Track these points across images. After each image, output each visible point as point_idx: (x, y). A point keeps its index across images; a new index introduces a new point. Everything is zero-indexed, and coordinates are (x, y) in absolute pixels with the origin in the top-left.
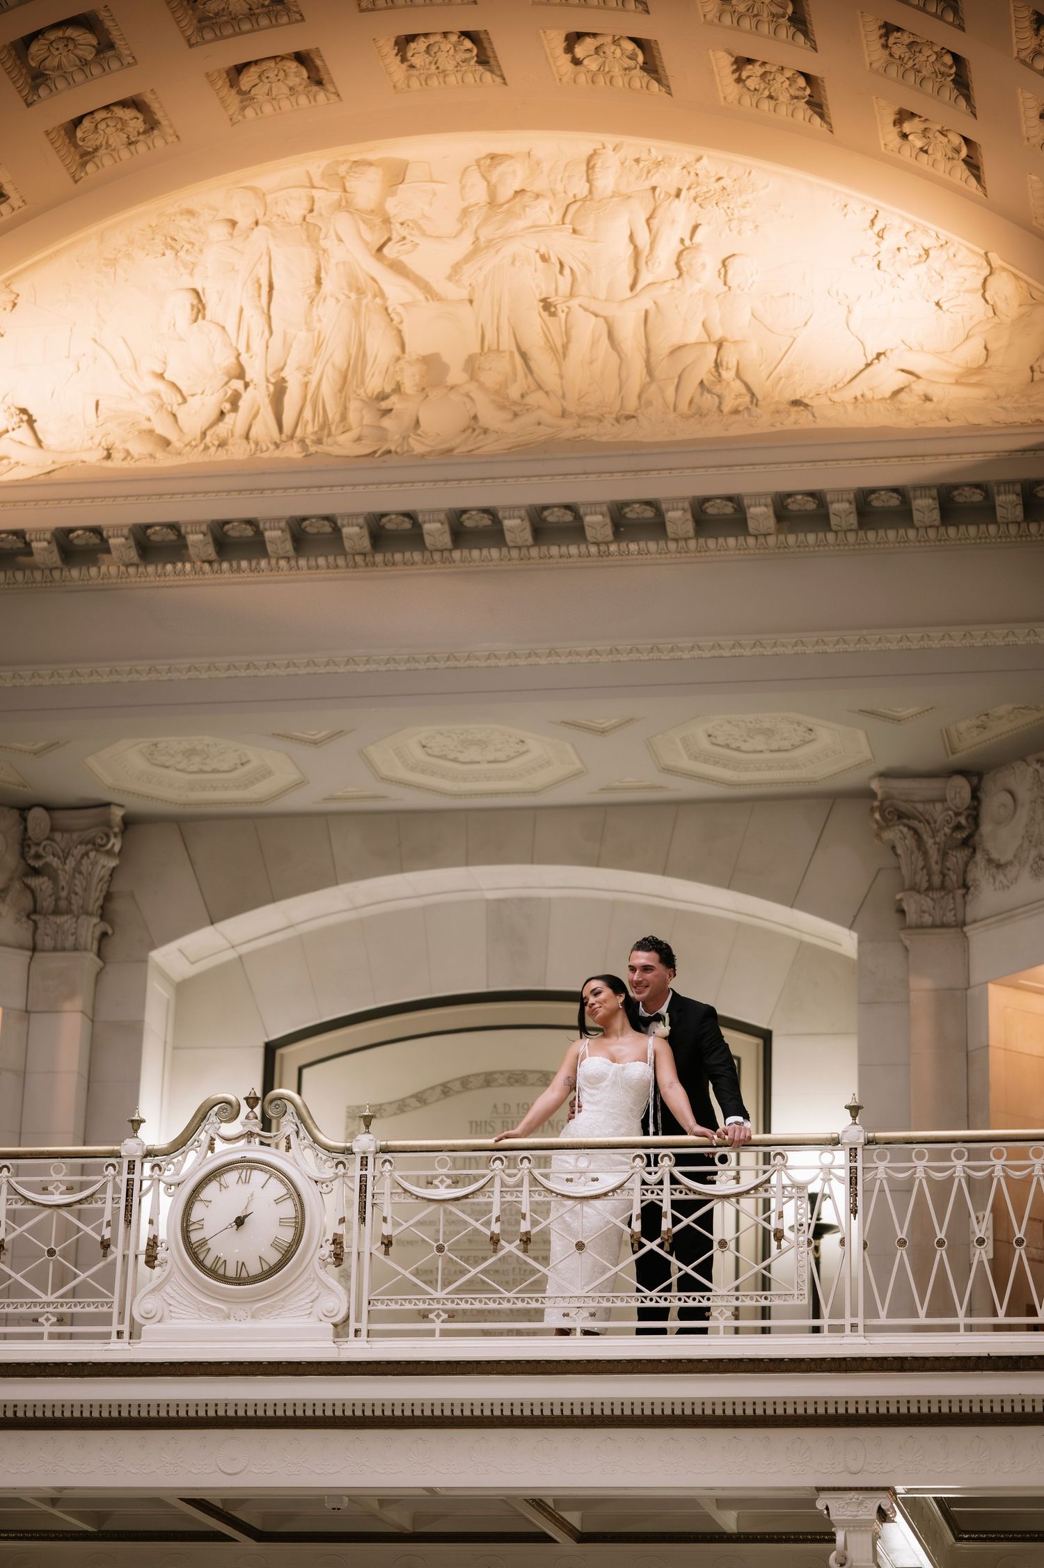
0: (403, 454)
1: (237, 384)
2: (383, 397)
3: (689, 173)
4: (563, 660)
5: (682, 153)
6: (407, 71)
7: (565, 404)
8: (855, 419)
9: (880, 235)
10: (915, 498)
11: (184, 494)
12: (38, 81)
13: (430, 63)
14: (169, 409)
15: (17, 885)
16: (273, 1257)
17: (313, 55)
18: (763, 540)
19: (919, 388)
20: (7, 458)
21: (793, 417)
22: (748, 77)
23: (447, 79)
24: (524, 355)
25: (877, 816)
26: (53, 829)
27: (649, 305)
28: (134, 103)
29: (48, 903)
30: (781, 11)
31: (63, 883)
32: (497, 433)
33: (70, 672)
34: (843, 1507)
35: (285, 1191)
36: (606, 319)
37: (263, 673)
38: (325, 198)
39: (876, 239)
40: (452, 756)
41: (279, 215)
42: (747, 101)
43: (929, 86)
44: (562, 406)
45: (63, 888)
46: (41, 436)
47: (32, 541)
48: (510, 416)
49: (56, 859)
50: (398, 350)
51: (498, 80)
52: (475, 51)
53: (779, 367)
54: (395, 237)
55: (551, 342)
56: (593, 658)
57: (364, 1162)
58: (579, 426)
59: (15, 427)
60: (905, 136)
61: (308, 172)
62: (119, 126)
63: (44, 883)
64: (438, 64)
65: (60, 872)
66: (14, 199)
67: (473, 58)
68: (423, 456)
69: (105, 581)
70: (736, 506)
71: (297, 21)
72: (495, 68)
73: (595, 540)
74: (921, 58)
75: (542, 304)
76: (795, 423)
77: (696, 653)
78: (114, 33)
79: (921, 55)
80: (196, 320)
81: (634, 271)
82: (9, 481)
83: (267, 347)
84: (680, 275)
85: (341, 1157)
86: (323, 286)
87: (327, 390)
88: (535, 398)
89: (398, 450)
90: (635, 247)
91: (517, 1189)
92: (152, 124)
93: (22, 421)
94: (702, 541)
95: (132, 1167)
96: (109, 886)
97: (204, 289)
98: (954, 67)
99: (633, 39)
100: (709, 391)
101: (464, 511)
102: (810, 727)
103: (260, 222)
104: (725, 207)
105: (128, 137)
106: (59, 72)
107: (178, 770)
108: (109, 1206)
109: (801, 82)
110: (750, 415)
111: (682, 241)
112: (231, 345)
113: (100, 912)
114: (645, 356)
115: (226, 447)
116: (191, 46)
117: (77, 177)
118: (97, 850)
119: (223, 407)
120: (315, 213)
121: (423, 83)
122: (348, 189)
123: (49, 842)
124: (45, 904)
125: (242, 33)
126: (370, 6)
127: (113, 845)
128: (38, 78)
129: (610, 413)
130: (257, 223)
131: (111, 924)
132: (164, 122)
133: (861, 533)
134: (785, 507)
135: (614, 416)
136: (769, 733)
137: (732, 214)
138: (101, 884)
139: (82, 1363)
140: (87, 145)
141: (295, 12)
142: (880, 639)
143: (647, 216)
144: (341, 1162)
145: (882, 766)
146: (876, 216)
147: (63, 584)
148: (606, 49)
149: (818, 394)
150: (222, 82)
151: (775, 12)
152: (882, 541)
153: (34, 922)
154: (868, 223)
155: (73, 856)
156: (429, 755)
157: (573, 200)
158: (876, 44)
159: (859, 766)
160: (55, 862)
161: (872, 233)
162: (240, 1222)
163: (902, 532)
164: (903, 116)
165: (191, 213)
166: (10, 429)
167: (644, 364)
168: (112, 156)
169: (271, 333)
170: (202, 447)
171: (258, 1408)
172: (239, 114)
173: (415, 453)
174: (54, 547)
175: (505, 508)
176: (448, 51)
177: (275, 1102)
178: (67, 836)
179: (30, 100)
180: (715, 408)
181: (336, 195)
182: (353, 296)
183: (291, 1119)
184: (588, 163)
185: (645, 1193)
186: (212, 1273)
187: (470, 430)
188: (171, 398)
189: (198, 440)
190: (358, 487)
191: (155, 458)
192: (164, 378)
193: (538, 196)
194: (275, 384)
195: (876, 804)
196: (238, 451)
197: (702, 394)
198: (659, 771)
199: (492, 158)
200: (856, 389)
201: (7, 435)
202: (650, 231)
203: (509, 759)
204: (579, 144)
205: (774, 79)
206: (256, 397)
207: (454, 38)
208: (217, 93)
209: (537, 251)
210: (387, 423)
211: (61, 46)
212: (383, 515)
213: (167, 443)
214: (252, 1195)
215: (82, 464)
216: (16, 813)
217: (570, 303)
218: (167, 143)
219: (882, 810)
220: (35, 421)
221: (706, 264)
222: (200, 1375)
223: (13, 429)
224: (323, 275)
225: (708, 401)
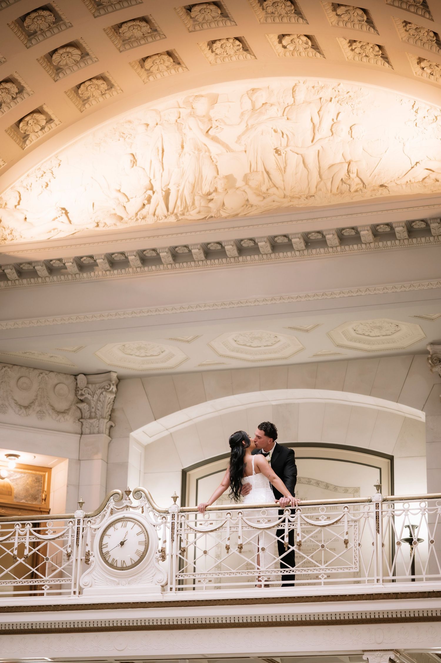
0: (217, 217)
1: (150, 192)
2: (209, 194)
3: (335, 91)
4: (286, 301)
5: (332, 82)
6: (215, 56)
7: (285, 192)
8: (407, 191)
9: (416, 112)
10: (431, 223)
11: (126, 239)
12: (58, 71)
13: (224, 52)
14: (123, 205)
15: (74, 407)
16: (136, 558)
17: (174, 52)
18: (369, 245)
19: (433, 176)
20: (57, 229)
21: (380, 192)
22: (355, 48)
23: (232, 58)
24: (268, 173)
25: (430, 361)
26: (88, 383)
27: (319, 148)
28: (102, 77)
29: (87, 414)
30: (362, 19)
31: (93, 405)
32: (256, 206)
33: (83, 316)
34: (374, 659)
35: (141, 530)
36: (301, 155)
37: (162, 313)
38: (184, 112)
39: (415, 113)
40: (248, 344)
41: (166, 120)
42: (357, 58)
43: (426, 46)
44: (284, 194)
45: (93, 408)
46: (71, 219)
47: (65, 263)
48: (262, 198)
49: (90, 395)
50: (215, 174)
51: (253, 57)
52: (241, 45)
53: (374, 171)
54: (214, 126)
55: (279, 166)
56: (299, 299)
57: (173, 516)
58: (291, 201)
59: (60, 216)
60: (423, 68)
61: (177, 101)
62: (96, 87)
63: (85, 406)
64: (227, 52)
65: (91, 401)
66: (57, 121)
67: (241, 48)
68: (226, 218)
69: (98, 278)
70: (356, 231)
71: (163, 38)
72: (251, 52)
73: (298, 249)
74: (421, 34)
75: (275, 151)
76: (381, 194)
77: (342, 295)
78: (87, 49)
79: (421, 33)
80: (133, 166)
81: (313, 134)
82: (57, 238)
83: (162, 176)
84: (333, 134)
85: (164, 515)
86: (184, 149)
87: (187, 193)
88: (273, 190)
89: (215, 216)
90: (313, 124)
91: (237, 526)
92: (111, 86)
93: (62, 213)
94: (343, 247)
95: (79, 522)
96: (113, 406)
97: (136, 153)
98: (435, 37)
99: (306, 36)
100: (345, 183)
101: (242, 240)
102: (397, 324)
103: (158, 124)
104: (351, 104)
105: (101, 92)
106: (67, 67)
107: (136, 356)
108: (70, 539)
109: (377, 48)
110: (362, 192)
111: (333, 120)
112: (147, 176)
113: (109, 417)
114: (318, 170)
115: (145, 219)
116: (121, 52)
117: (82, 110)
118: (106, 391)
119: (144, 202)
120: (181, 119)
121: (222, 61)
122: (194, 108)
123: (86, 389)
124: (86, 415)
125: (141, 45)
126: (193, 30)
127: (113, 388)
128: (58, 70)
129: (304, 195)
130: (157, 124)
131: (114, 422)
132: (116, 85)
133: (410, 240)
134: (377, 231)
135: (306, 196)
136: (380, 328)
137: (354, 107)
138: (109, 405)
139: (57, 605)
140: (84, 96)
141: (162, 35)
142: (419, 285)
143: (318, 110)
144: (164, 517)
145: (431, 340)
146: (414, 104)
147: (80, 280)
148: (295, 40)
149: (391, 182)
150: (137, 66)
151: (360, 19)
152: (419, 243)
153: (81, 422)
154: (412, 107)
155: (97, 394)
156: (239, 344)
157: (287, 105)
158: (403, 30)
159: (420, 340)
160: (89, 397)
161: (413, 111)
162: (122, 544)
163: (427, 238)
164: (420, 60)
165: (130, 122)
166: (58, 217)
167: (318, 173)
168: (95, 100)
169: (163, 170)
170: (135, 219)
171: (130, 622)
172: (147, 79)
173: (223, 217)
174: (75, 265)
175: (258, 238)
176: (230, 46)
177: (137, 493)
178: (94, 386)
179: (56, 79)
180: (348, 190)
181: (189, 110)
182: (196, 152)
183: (144, 499)
184: (293, 90)
185: (290, 525)
186: (111, 565)
187: (245, 206)
188: (123, 200)
189: (134, 216)
190: (197, 233)
191: (116, 225)
192: (120, 192)
193: (272, 105)
194: (165, 191)
195: (430, 356)
196: (150, 220)
197: (342, 184)
198: (336, 346)
199: (253, 90)
200: (407, 178)
201: (57, 219)
202: (319, 116)
203: (273, 345)
204: (289, 81)
205: (366, 48)
206: (158, 198)
207: (231, 41)
208: (136, 71)
209: (272, 128)
210: (211, 205)
211: (65, 55)
212: (209, 244)
213: (122, 219)
214: (127, 532)
215: (87, 230)
216: (73, 377)
217: (286, 150)
218: (118, 93)
219: (432, 358)
220: (68, 213)
221: (343, 129)
222: (106, 609)
223: (59, 217)
224: (184, 144)
225: (345, 187)
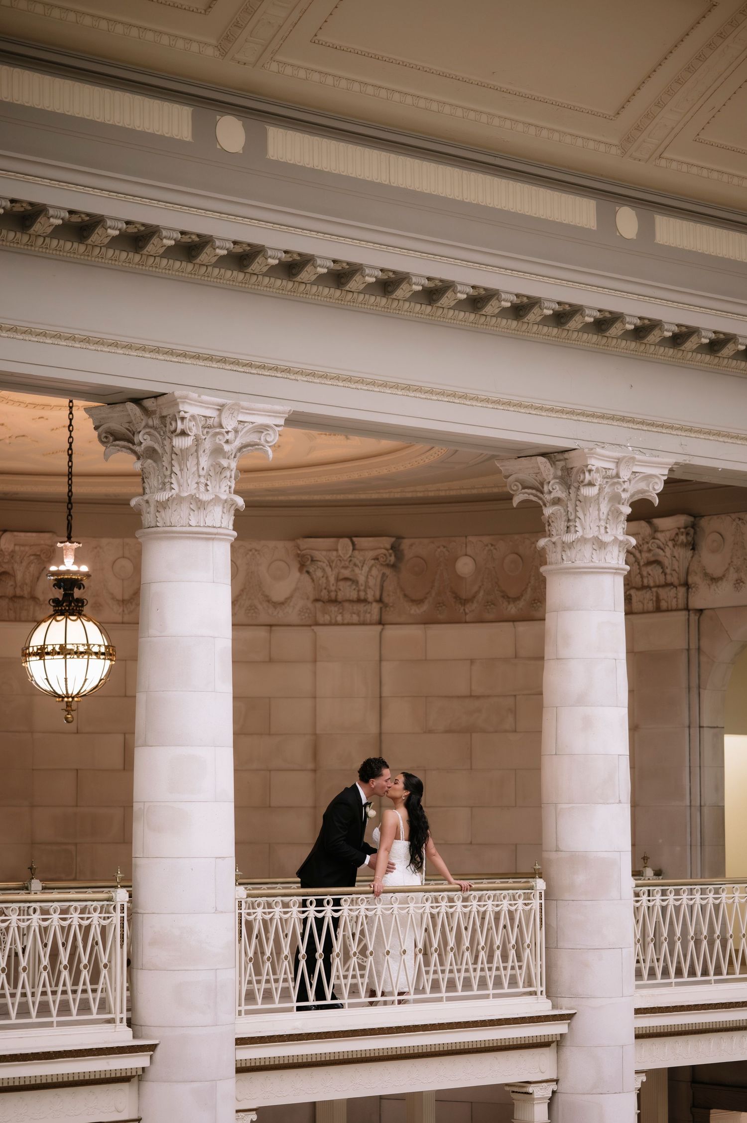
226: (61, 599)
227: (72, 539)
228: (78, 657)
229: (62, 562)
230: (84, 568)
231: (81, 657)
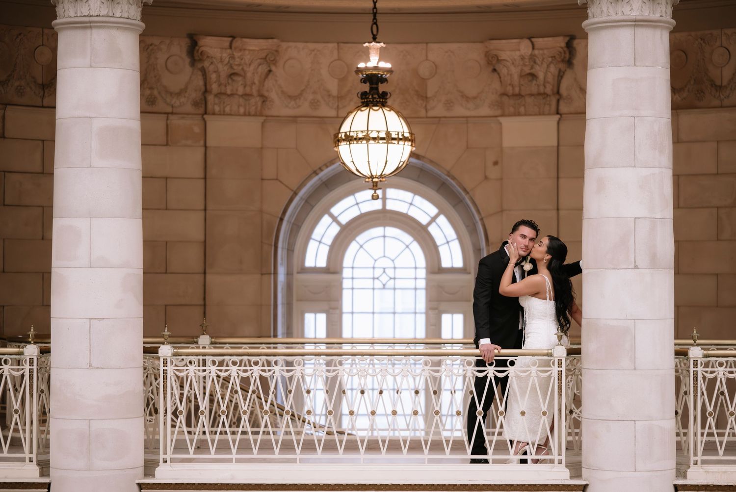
226: (368, 92)
227: (377, 40)
228: (357, 143)
229: (368, 60)
230: (388, 65)
231: (359, 142)
